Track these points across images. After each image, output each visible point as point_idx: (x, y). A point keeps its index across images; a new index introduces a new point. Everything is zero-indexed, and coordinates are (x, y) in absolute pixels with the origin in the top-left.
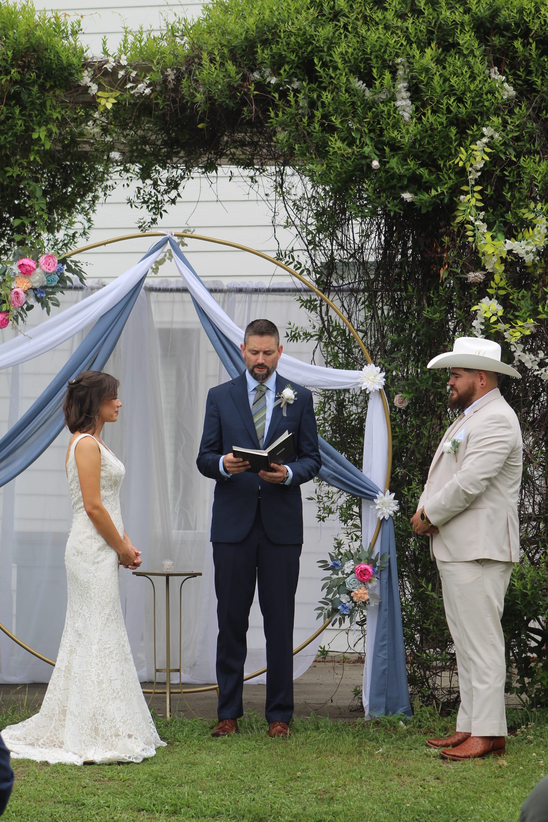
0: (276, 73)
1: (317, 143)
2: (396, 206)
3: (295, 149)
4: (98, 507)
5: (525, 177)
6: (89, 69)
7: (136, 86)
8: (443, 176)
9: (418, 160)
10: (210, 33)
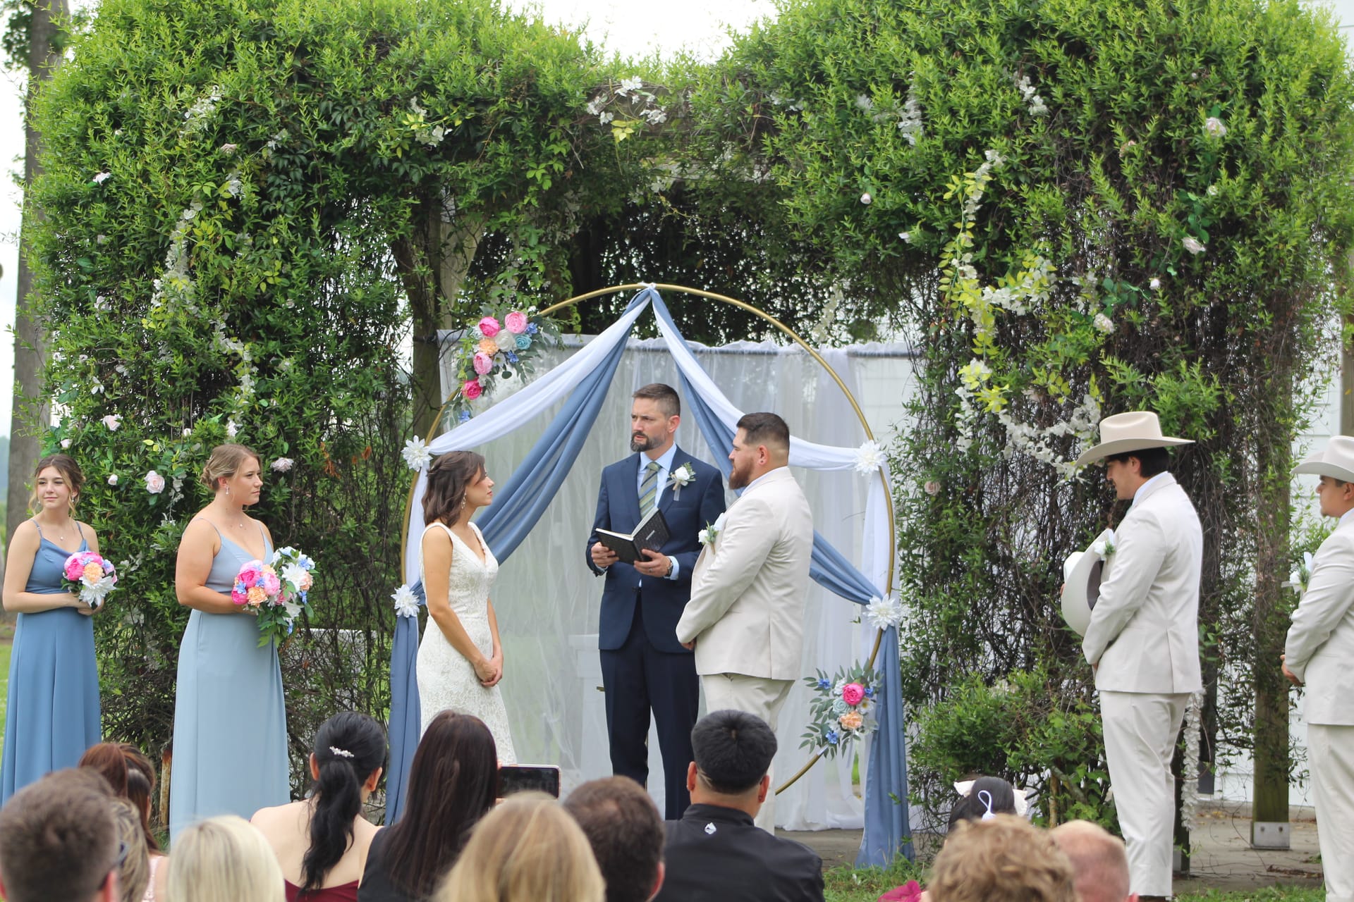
4: (443, 609)
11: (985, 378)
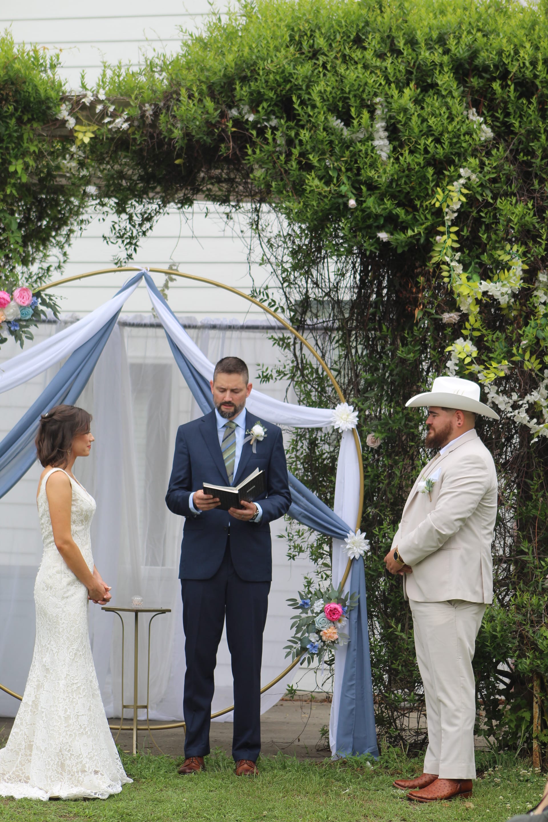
0: (254, 110)
1: (294, 181)
2: (372, 245)
3: (271, 186)
4: (68, 542)
5: (502, 219)
6: (67, 103)
7: (114, 121)
8: (420, 216)
9: (395, 200)
10: (189, 69)
11: (475, 355)
